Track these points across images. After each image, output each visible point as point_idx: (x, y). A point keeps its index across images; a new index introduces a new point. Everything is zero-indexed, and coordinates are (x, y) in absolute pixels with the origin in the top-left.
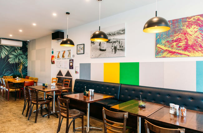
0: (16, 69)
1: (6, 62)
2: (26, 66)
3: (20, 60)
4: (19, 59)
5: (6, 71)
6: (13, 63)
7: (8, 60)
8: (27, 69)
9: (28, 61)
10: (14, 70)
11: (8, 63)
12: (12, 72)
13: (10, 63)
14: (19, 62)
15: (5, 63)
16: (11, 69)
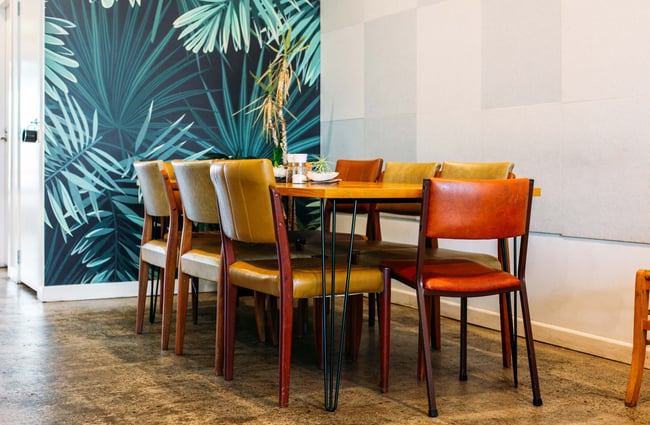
0: (236, 107)
1: (159, 37)
2: (310, 78)
3: (262, 24)
4: (256, 21)
5: (161, 119)
6: (210, 48)
7: (177, 24)
8: (316, 111)
9: (321, 36)
10: (218, 116)
11: (177, 45)
12: (203, 135)
13: (193, 46)
14: (253, 39)
15: (153, 46)
16: (193, 101)
